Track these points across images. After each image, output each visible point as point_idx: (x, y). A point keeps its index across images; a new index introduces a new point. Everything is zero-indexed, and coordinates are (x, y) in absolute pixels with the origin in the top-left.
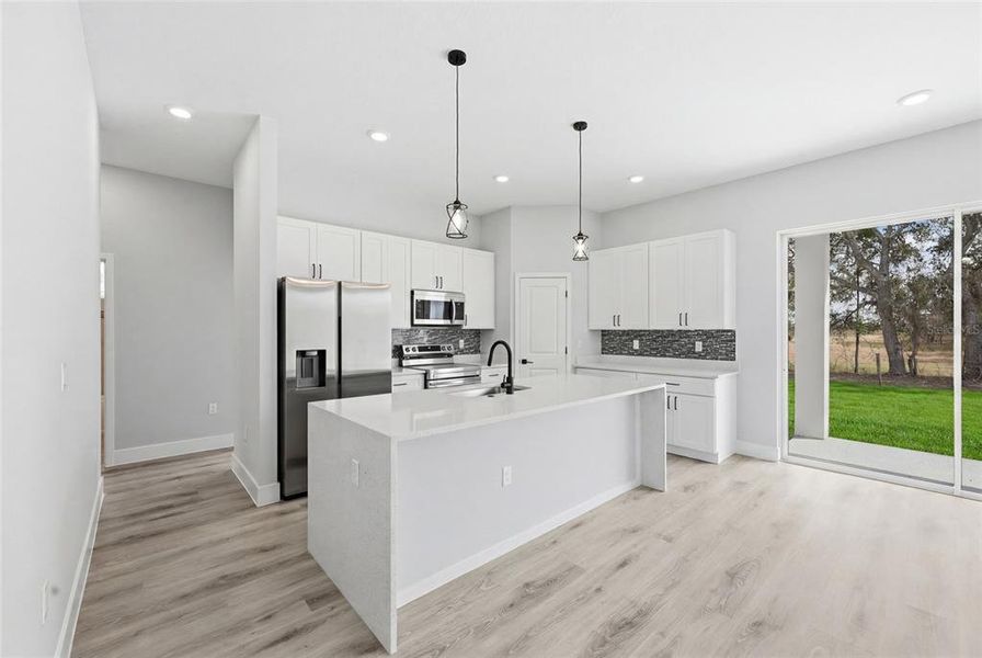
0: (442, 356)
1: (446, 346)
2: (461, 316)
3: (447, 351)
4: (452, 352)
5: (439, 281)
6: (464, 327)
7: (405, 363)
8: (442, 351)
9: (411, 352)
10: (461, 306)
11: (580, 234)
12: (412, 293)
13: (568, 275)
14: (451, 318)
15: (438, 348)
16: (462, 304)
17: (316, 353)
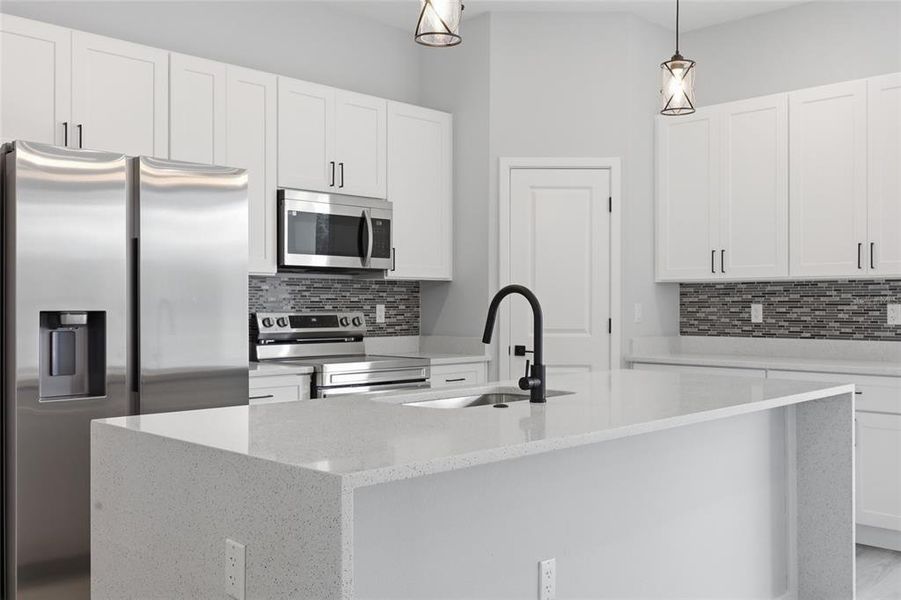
0: (339, 338)
1: (351, 315)
2: (384, 249)
3: (350, 329)
4: (363, 328)
5: (337, 170)
6: (391, 276)
7: (263, 351)
8: (341, 329)
9: (275, 329)
10: (383, 228)
11: (677, 57)
12: (280, 195)
13: (615, 162)
14: (362, 254)
15: (331, 321)
16: (387, 223)
17: (84, 319)
